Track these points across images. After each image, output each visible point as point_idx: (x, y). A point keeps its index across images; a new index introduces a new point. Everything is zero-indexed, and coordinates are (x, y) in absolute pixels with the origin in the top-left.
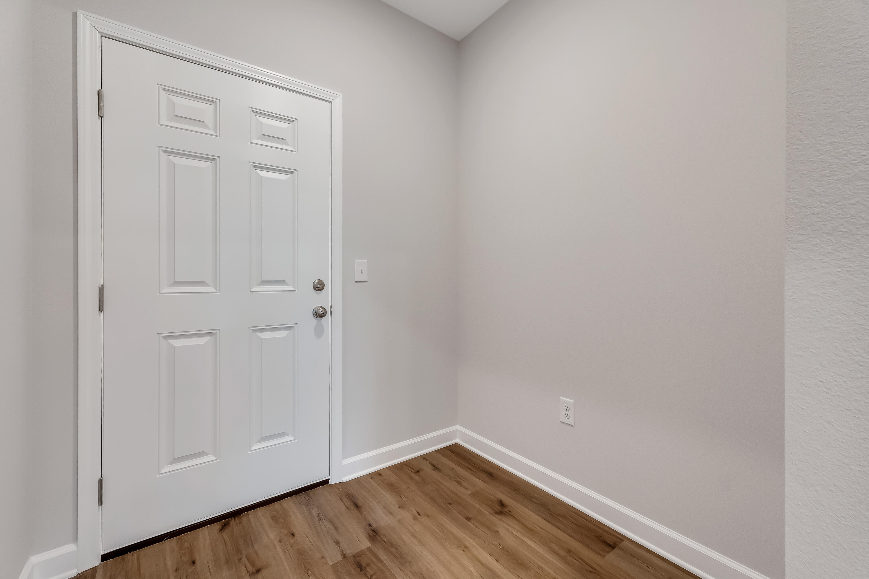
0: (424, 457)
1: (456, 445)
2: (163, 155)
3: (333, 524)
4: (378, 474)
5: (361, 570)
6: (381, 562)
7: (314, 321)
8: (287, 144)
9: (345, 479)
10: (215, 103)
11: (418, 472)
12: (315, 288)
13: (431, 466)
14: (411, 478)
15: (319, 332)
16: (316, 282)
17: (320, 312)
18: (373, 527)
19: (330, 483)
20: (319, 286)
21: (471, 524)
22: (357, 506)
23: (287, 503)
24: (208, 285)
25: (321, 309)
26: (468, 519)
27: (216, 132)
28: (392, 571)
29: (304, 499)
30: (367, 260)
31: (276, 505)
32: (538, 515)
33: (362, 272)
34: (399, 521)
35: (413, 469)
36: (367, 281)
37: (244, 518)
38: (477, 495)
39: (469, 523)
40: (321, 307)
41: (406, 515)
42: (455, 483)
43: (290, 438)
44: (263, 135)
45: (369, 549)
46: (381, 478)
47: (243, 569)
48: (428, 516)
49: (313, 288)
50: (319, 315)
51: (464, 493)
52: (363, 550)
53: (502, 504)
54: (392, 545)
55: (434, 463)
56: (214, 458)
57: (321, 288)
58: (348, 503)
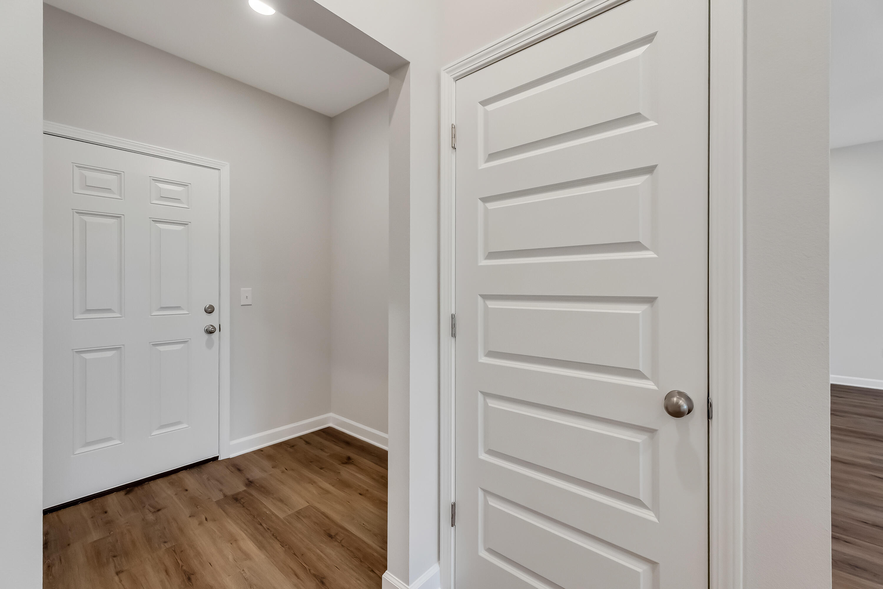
0: (300, 437)
1: (329, 428)
2: (76, 215)
3: (219, 482)
4: (261, 450)
5: (237, 501)
6: (252, 495)
7: (206, 336)
8: (182, 203)
9: (232, 456)
10: (120, 175)
11: (293, 446)
12: (206, 311)
13: (304, 442)
14: (286, 450)
15: (210, 345)
16: (208, 306)
17: (210, 329)
18: (250, 480)
19: (219, 460)
20: (209, 310)
21: (323, 471)
22: (239, 470)
23: (181, 474)
24: (114, 312)
25: (211, 327)
26: (321, 468)
27: (121, 196)
28: (259, 499)
29: (196, 470)
30: (251, 289)
31: (173, 476)
32: (371, 462)
33: (247, 298)
34: (271, 475)
35: (289, 445)
36: (251, 305)
37: (146, 486)
38: (334, 456)
39: (322, 470)
40: (212, 326)
41: (277, 472)
42: (320, 450)
43: (185, 426)
44: (161, 197)
45: (245, 491)
46: (262, 453)
47: (147, 511)
48: (293, 470)
49: (204, 311)
50: (210, 332)
51: (324, 455)
52: (240, 492)
53: (349, 458)
54: (262, 487)
55: (307, 440)
56: (120, 442)
57: (212, 311)
58: (233, 469)
